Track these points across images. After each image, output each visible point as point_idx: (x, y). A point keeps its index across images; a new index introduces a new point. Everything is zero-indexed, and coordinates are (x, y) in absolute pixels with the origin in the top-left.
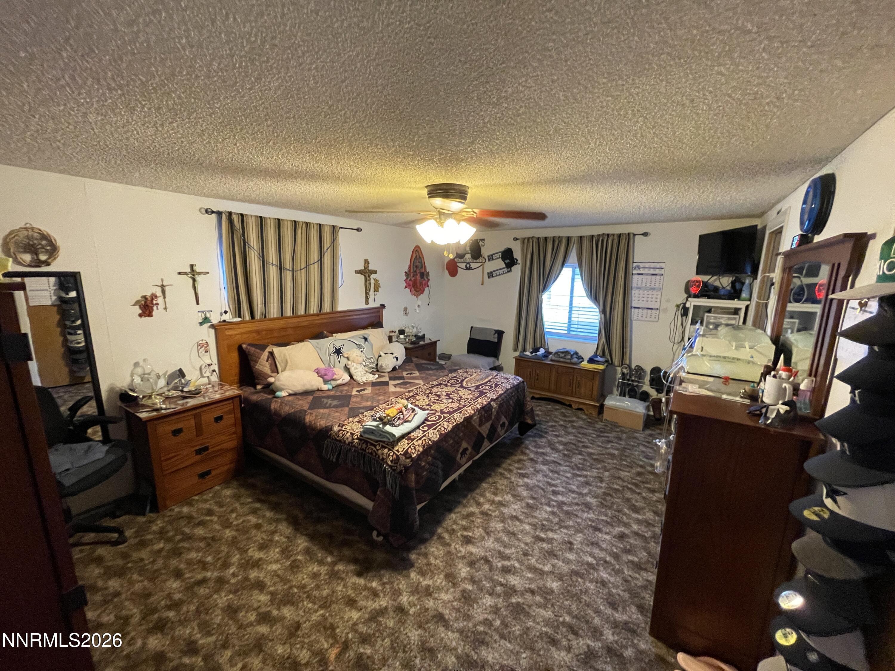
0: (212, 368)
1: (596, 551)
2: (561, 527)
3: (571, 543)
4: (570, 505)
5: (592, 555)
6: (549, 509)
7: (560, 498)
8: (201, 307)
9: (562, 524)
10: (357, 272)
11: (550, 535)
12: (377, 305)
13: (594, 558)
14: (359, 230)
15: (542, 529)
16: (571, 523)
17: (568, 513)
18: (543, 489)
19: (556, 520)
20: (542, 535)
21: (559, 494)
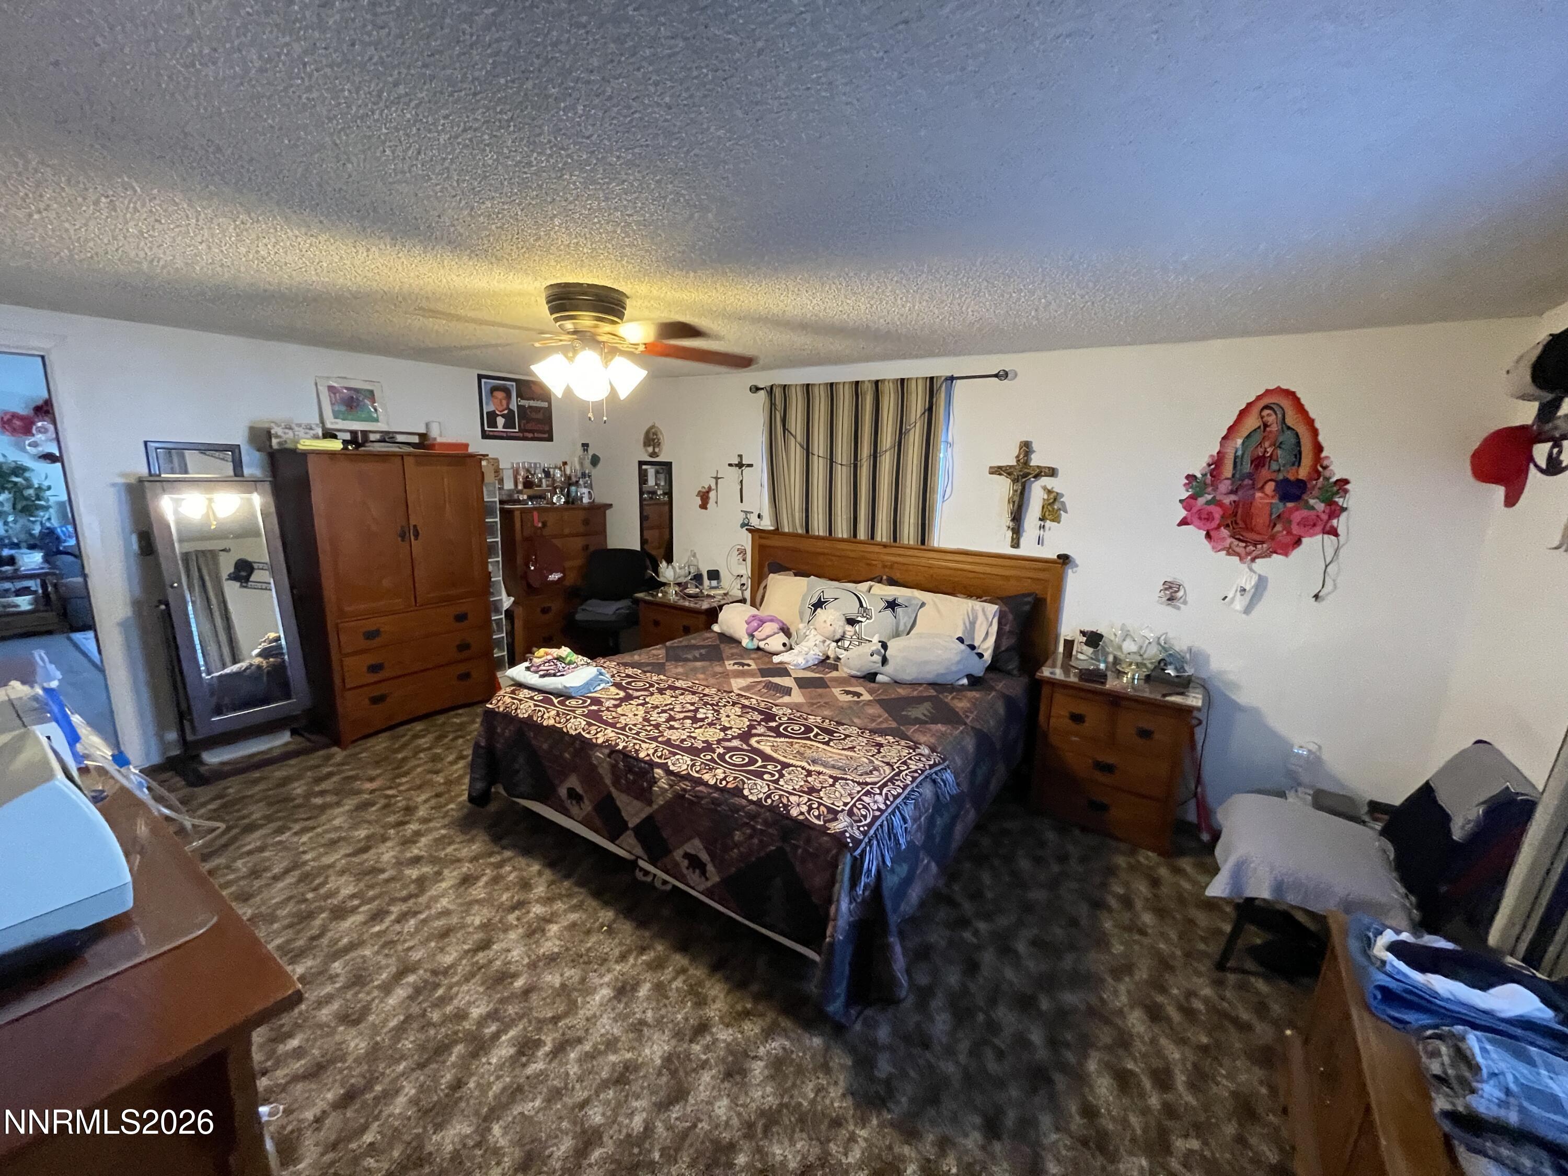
0: (744, 580)
1: (298, 1066)
2: (408, 1019)
3: (356, 1022)
4: (465, 1065)
5: (298, 1053)
6: (476, 1012)
7: (503, 1051)
8: (746, 506)
9: (415, 1025)
10: (997, 471)
11: (400, 993)
12: (1049, 552)
13: (287, 1055)
14: (1002, 375)
15: (426, 982)
16: (407, 1044)
17: (442, 1049)
18: (555, 1020)
19: (435, 1016)
20: (411, 978)
21: (521, 1053)
